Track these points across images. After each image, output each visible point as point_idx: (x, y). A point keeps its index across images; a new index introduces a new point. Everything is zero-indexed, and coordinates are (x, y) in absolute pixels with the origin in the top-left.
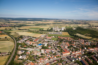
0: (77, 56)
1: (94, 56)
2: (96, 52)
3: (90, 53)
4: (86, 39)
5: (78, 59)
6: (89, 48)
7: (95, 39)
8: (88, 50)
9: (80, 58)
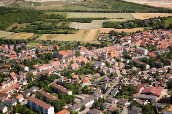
0: (9, 96)
1: (58, 83)
2: (58, 72)
3: (44, 79)
4: (18, 42)
5: (18, 103)
6: (37, 66)
7: (44, 37)
8: (35, 73)
9: (23, 99)
